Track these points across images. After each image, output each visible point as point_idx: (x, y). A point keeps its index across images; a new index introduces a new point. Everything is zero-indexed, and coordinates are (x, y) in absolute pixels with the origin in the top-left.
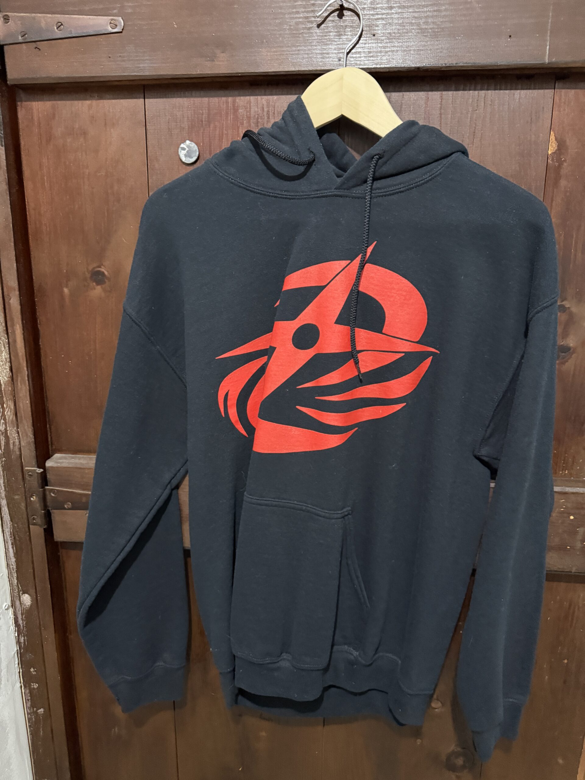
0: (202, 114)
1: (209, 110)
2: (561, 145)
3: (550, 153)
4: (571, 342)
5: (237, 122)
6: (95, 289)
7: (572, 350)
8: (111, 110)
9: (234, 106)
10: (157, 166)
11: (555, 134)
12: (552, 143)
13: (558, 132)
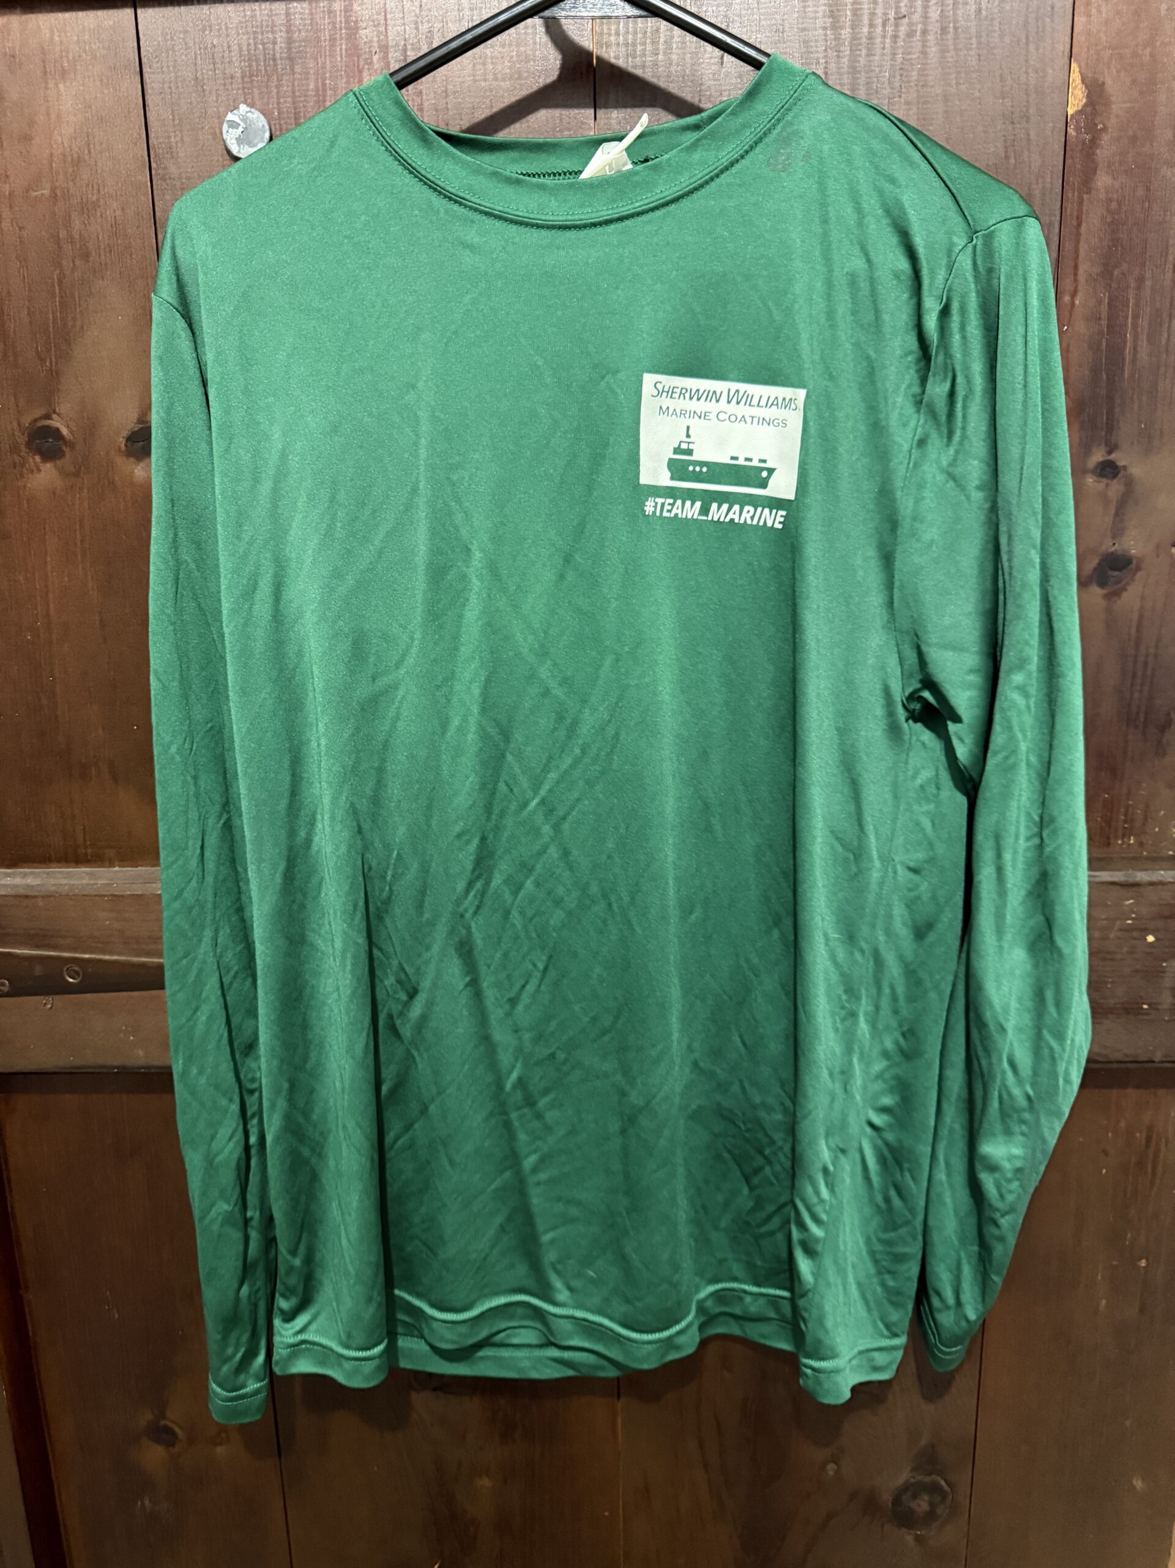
0: (275, 43)
1: (288, 32)
2: (1095, 92)
3: (1070, 112)
4: (1133, 544)
5: (358, 58)
6: (39, 470)
7: (1134, 565)
8: (57, 38)
9: (347, 22)
10: (173, 169)
11: (1080, 67)
12: (1074, 88)
13: (1087, 64)
